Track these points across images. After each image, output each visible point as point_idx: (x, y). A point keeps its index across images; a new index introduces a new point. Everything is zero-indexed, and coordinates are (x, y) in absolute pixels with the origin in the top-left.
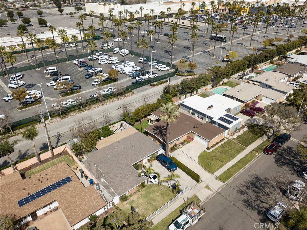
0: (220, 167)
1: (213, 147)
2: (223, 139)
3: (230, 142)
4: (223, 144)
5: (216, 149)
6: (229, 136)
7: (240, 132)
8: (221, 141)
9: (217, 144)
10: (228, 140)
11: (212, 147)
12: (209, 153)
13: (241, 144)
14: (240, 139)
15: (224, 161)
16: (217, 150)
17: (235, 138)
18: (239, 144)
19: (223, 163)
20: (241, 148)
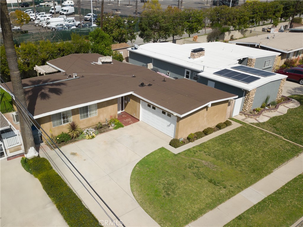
0: (211, 206)
1: (194, 140)
2: (227, 124)
3: (249, 130)
4: (226, 134)
5: (201, 145)
6: (243, 117)
7: (278, 110)
8: (219, 127)
9: (206, 132)
10: (241, 125)
11: (189, 139)
12: (175, 155)
13: (283, 136)
14: (278, 125)
15: (228, 184)
16: (206, 150)
17: (264, 123)
18: (276, 137)
19: (223, 191)
20: (288, 148)
